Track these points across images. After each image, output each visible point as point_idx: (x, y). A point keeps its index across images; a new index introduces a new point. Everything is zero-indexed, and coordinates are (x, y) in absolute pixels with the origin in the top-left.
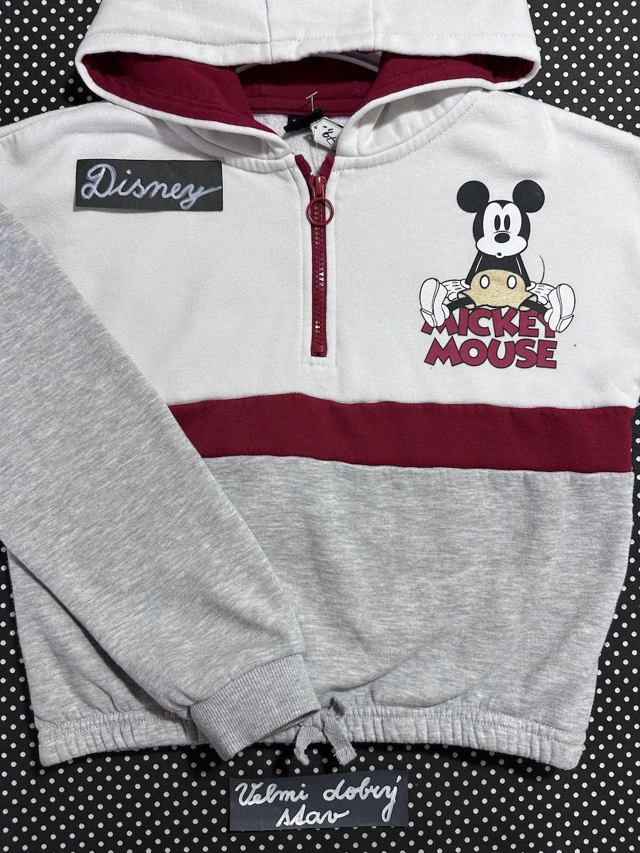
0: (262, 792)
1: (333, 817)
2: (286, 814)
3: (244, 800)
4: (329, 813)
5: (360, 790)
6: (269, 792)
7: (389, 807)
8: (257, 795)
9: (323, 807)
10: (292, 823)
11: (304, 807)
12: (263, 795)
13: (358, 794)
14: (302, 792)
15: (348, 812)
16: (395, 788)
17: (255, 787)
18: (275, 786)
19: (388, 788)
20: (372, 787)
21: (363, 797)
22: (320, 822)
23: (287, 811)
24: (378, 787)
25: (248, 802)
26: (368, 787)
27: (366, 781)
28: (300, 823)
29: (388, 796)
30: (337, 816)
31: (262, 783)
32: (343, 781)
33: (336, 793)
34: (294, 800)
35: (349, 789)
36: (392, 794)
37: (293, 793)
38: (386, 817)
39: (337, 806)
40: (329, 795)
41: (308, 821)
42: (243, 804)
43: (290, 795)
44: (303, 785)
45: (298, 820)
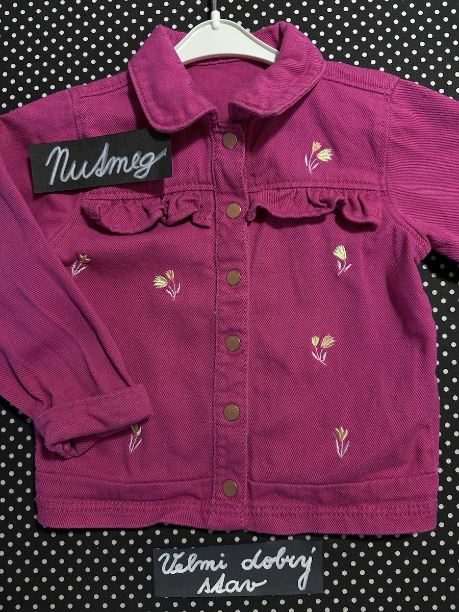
0: (184, 561)
1: (251, 586)
2: (207, 582)
3: (166, 570)
4: (248, 582)
5: (276, 559)
6: (190, 561)
7: (305, 576)
8: (179, 565)
9: (242, 576)
10: (212, 591)
11: (223, 576)
12: (185, 565)
13: (274, 564)
14: (221, 562)
15: (265, 581)
16: (310, 559)
17: (177, 557)
18: (195, 555)
19: (303, 558)
20: (288, 557)
21: (280, 567)
22: (240, 590)
23: (207, 579)
24: (293, 557)
25: (171, 571)
26: (284, 556)
27: (282, 550)
28: (220, 591)
29: (303, 565)
30: (255, 585)
31: (183, 553)
32: (260, 552)
33: (253, 563)
34: (214, 569)
35: (266, 559)
36: (307, 564)
37: (213, 562)
38: (302, 586)
39: (255, 575)
40: (247, 564)
41: (227, 589)
42: (166, 573)
43: (210, 564)
44: (222, 555)
45: (218, 588)
